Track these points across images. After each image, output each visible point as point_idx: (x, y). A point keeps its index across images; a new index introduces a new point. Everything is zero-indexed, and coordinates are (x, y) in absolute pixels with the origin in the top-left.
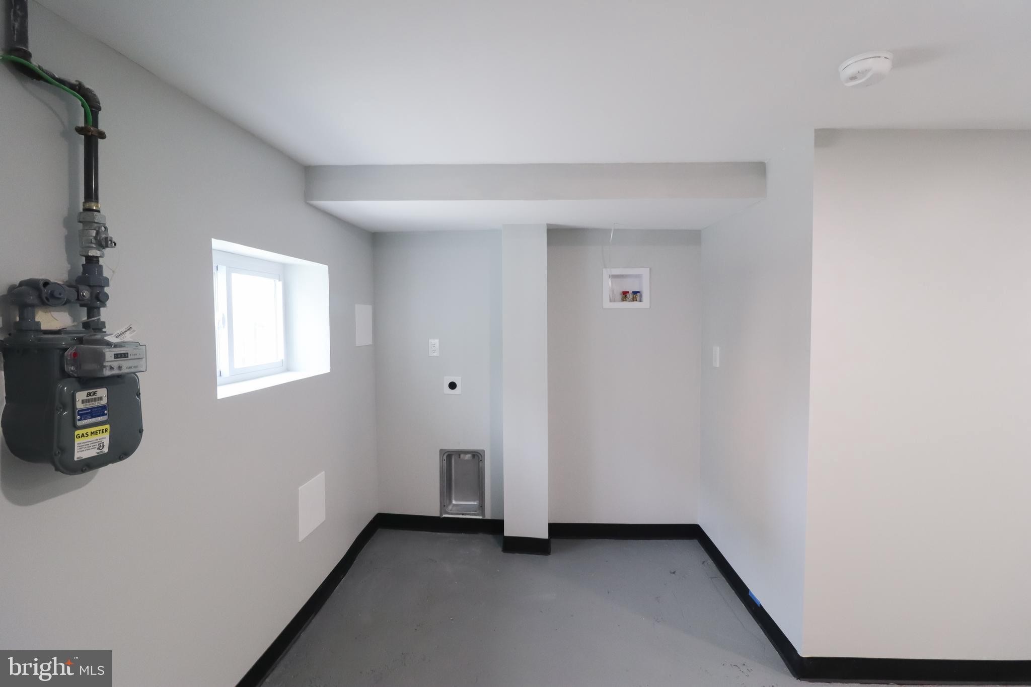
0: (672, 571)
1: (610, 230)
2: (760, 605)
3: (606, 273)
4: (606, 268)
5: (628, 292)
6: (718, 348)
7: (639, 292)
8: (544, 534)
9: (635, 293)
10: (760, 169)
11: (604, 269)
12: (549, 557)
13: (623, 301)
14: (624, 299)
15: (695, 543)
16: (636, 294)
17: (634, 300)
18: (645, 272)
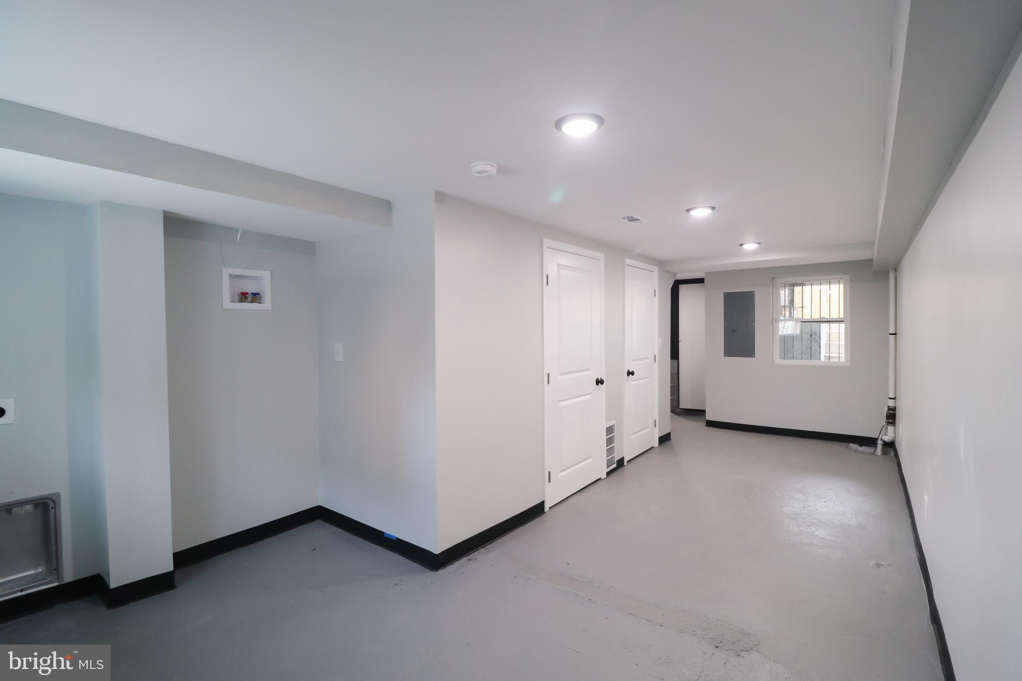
0: (313, 550)
1: (237, 230)
2: (397, 538)
3: (226, 272)
4: (225, 267)
5: (247, 293)
6: (341, 345)
7: (258, 294)
8: (169, 566)
9: (254, 294)
10: (387, 205)
11: (223, 268)
12: (176, 590)
13: (242, 302)
14: (244, 300)
15: (319, 522)
16: (256, 295)
17: (253, 301)
18: (266, 275)
